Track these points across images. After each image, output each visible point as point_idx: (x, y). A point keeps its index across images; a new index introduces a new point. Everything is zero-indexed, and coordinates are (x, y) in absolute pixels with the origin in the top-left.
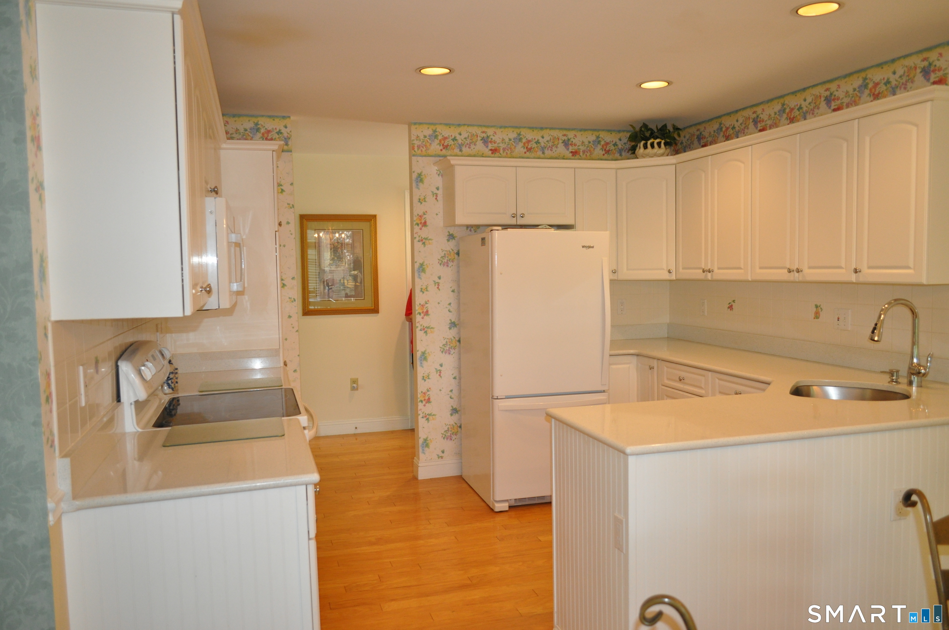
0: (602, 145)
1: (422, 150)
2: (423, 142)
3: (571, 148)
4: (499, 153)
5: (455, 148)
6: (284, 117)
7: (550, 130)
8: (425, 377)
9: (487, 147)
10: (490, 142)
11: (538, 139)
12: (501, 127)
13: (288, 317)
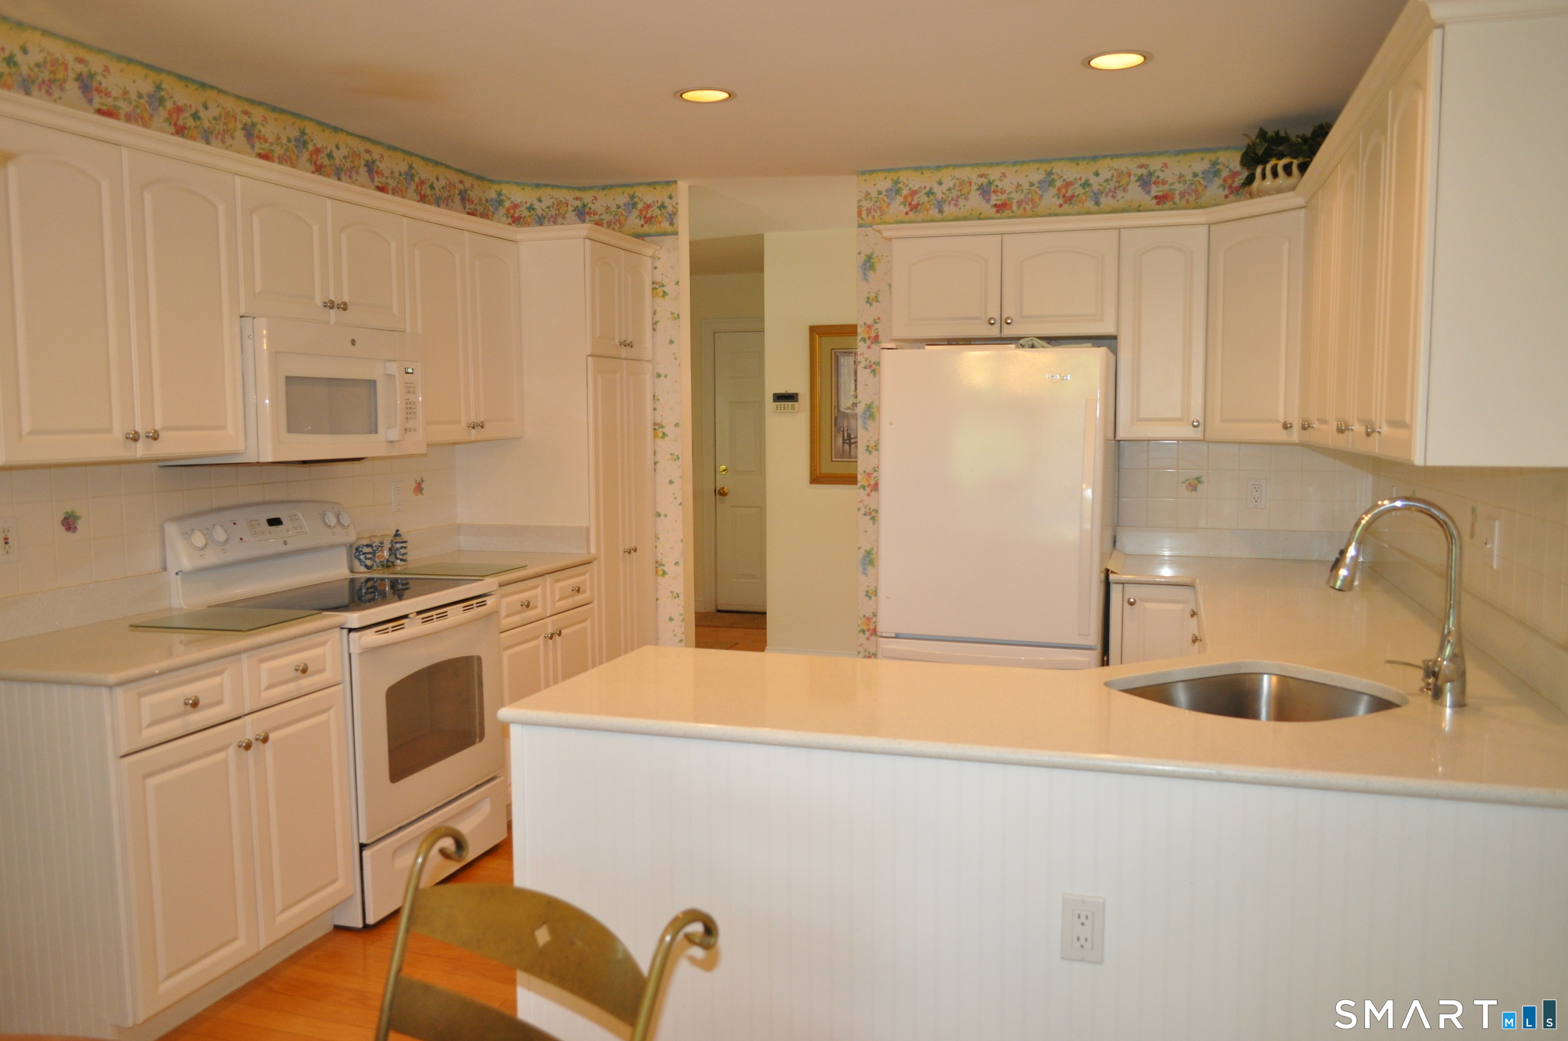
0: (1222, 177)
1: (874, 216)
2: (876, 201)
3: (1155, 190)
4: (1010, 211)
5: (930, 208)
6: (668, 183)
7: (1112, 159)
8: (870, 591)
9: (988, 201)
10: (994, 192)
11: (1088, 178)
12: (1015, 164)
13: (668, 482)
